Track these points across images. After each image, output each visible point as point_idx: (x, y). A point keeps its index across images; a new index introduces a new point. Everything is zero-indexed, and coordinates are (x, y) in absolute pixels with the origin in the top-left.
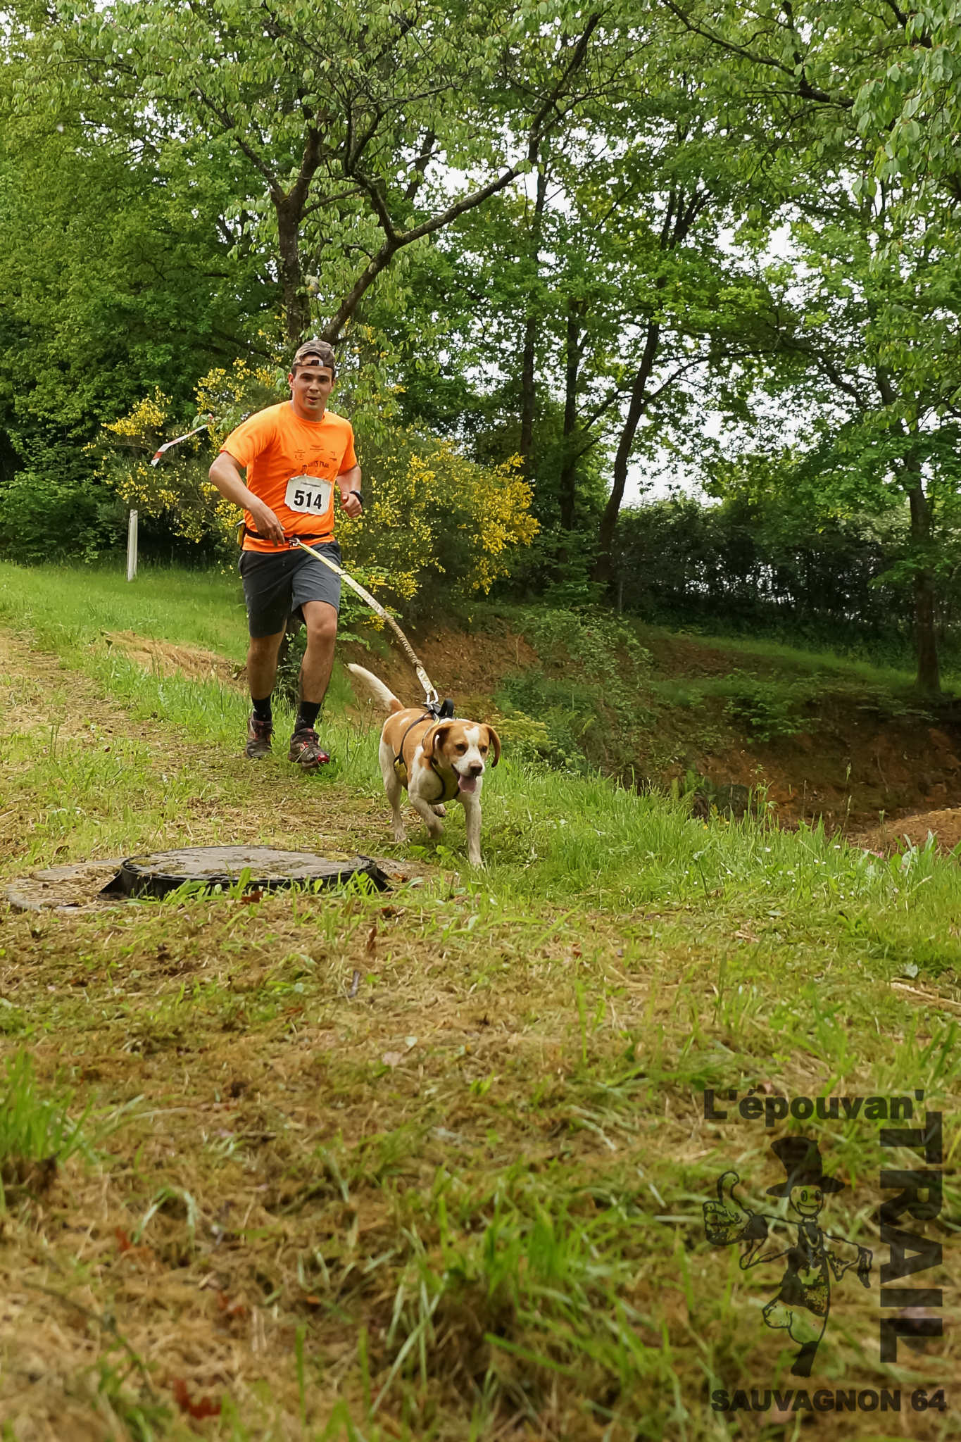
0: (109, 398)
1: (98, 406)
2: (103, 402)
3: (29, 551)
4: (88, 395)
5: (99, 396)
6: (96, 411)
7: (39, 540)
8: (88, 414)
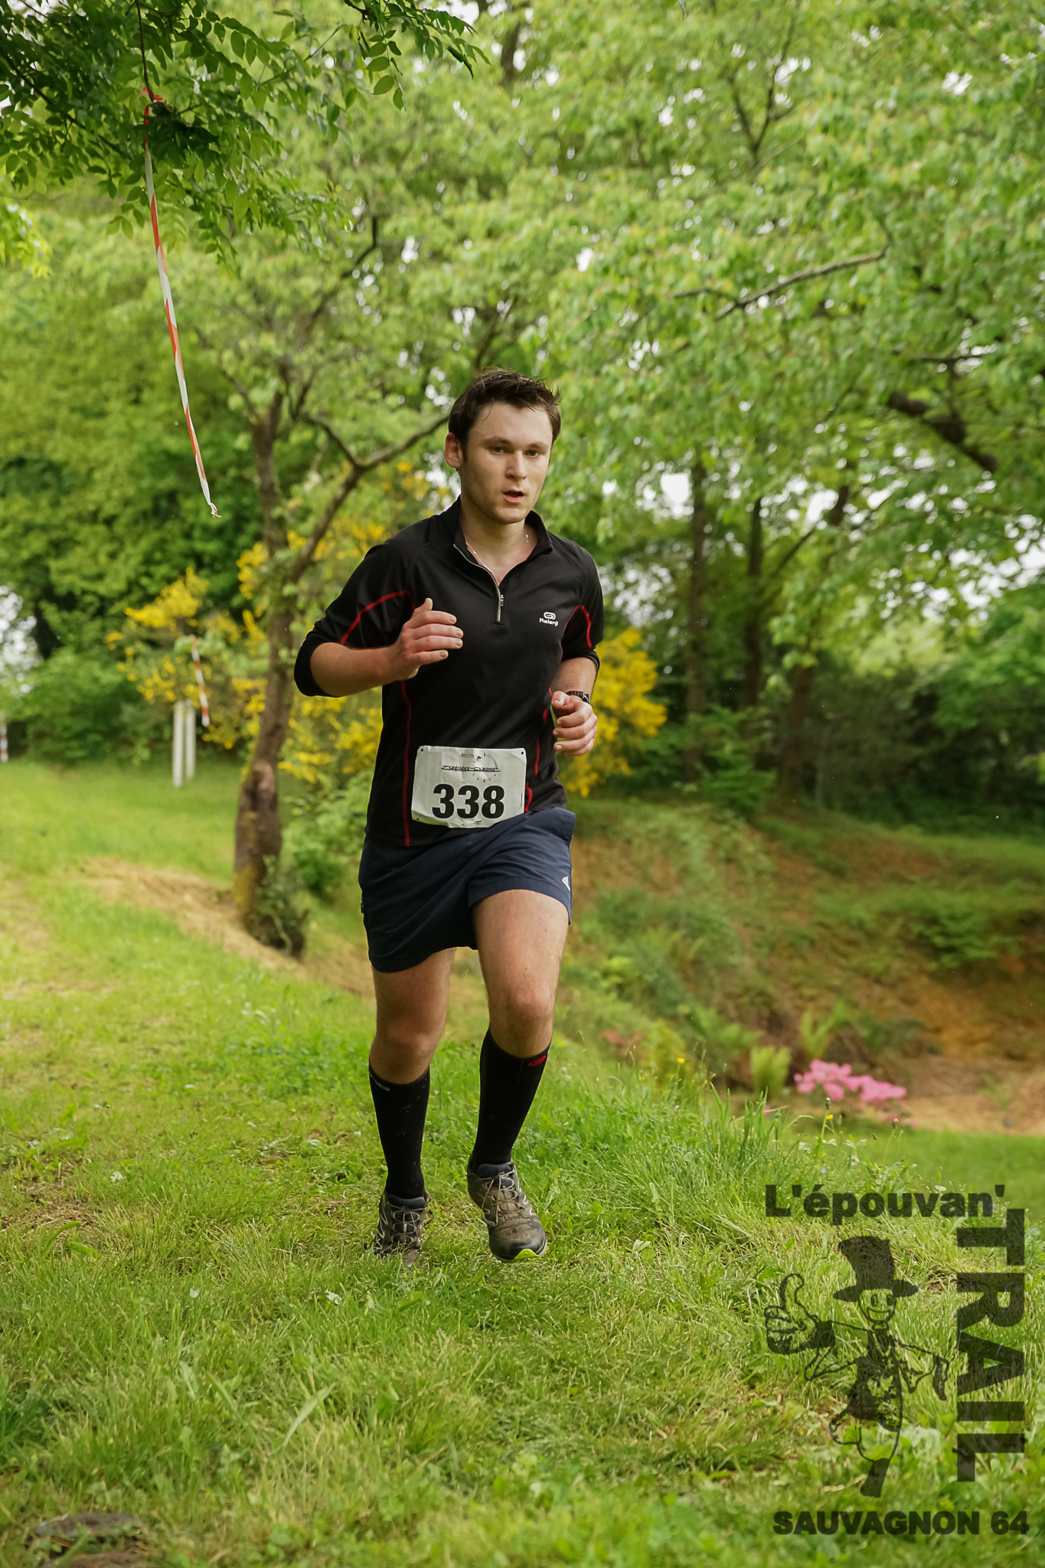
0: (159, 563)
1: (148, 575)
2: (153, 569)
3: (69, 749)
4: (135, 561)
5: (148, 560)
6: (144, 581)
7: (81, 735)
8: (132, 584)
